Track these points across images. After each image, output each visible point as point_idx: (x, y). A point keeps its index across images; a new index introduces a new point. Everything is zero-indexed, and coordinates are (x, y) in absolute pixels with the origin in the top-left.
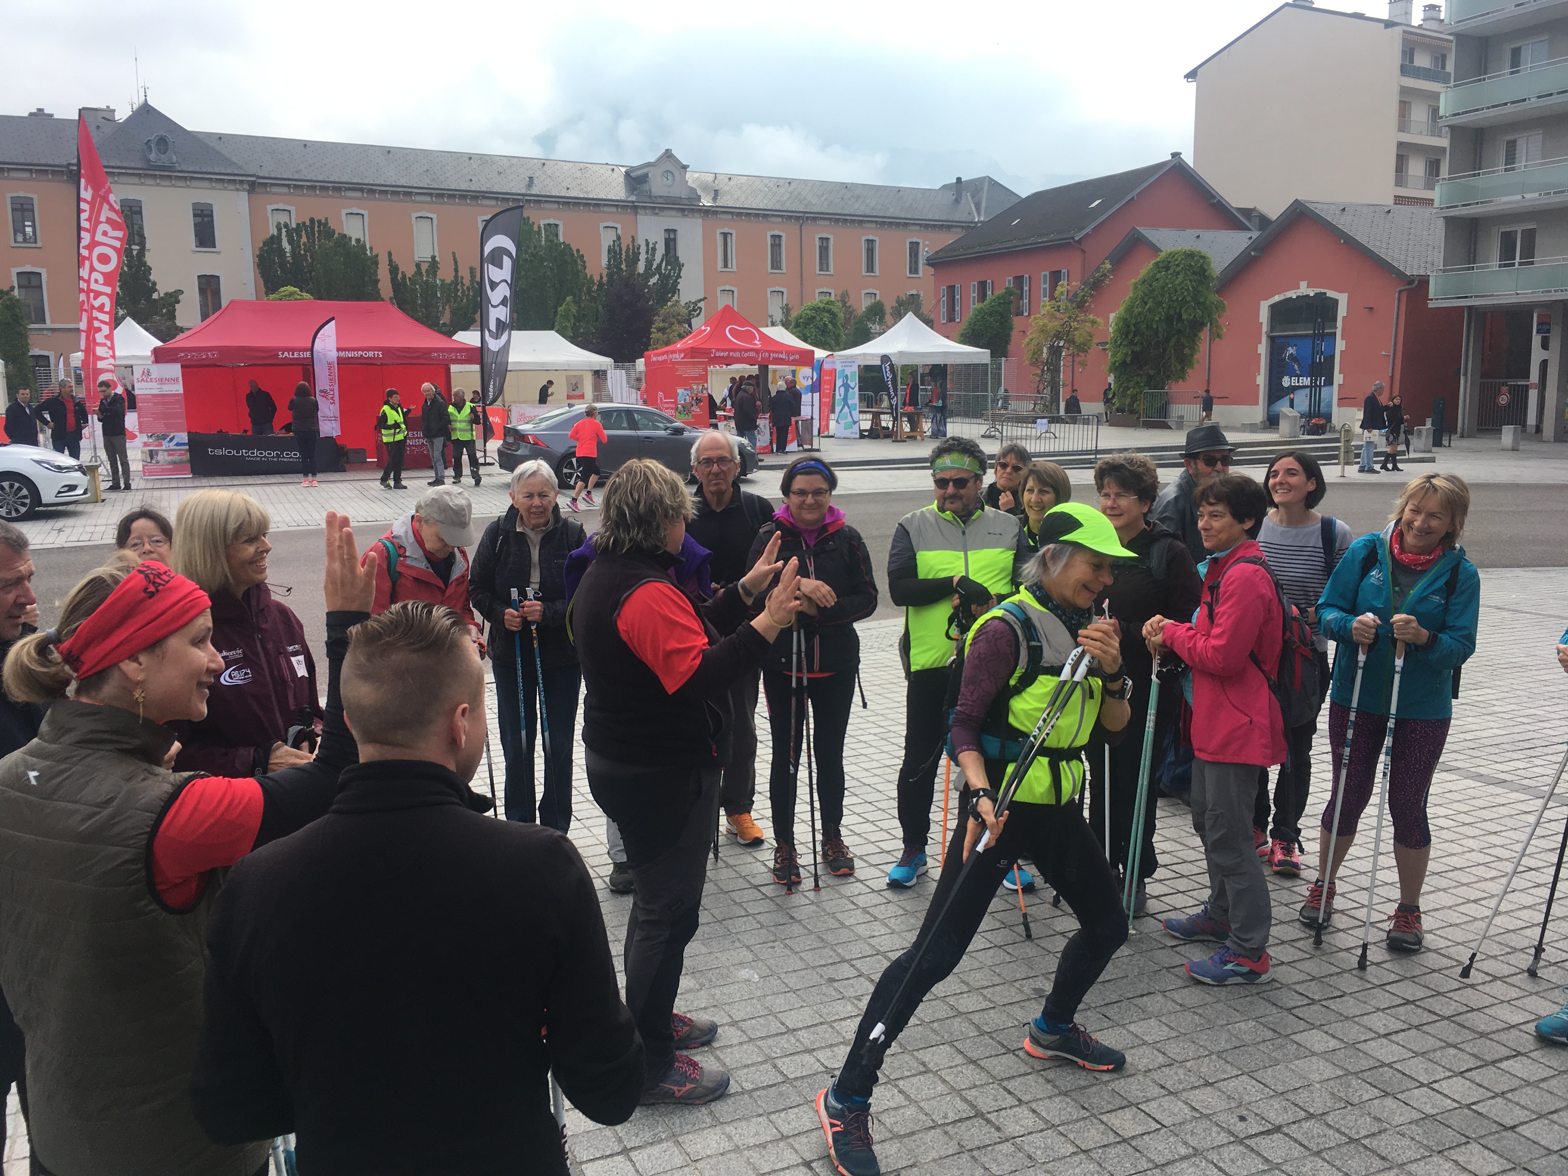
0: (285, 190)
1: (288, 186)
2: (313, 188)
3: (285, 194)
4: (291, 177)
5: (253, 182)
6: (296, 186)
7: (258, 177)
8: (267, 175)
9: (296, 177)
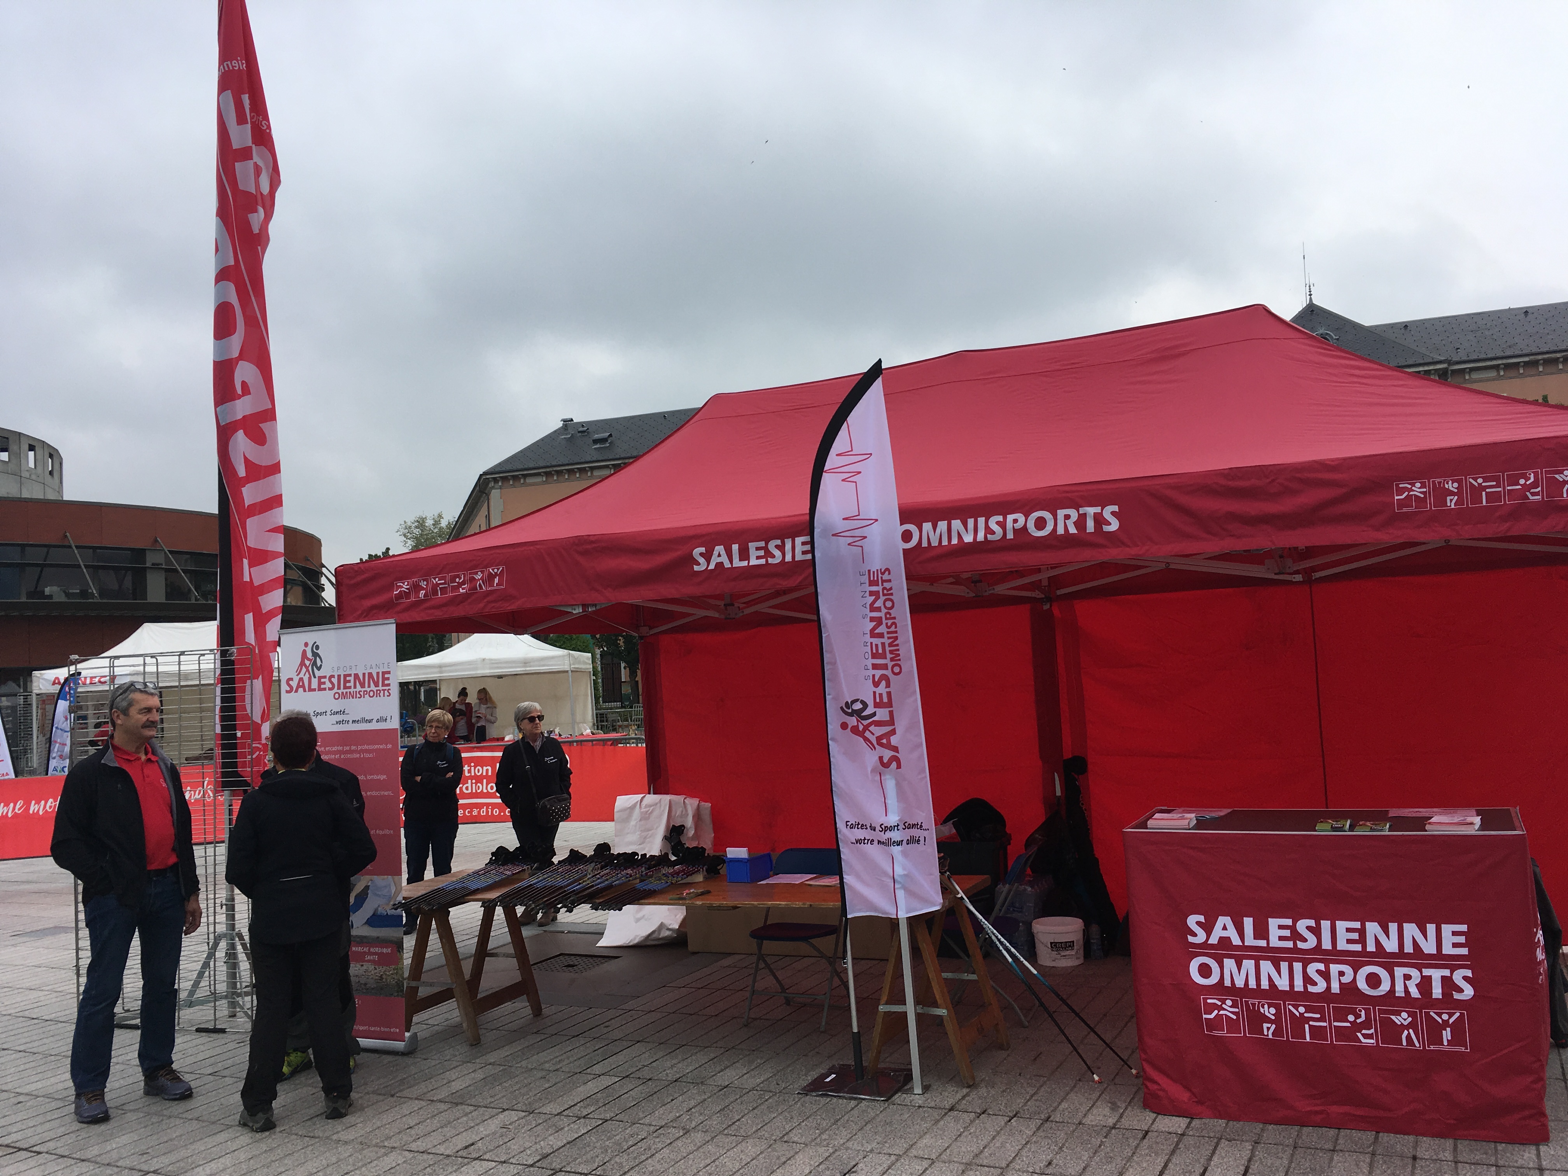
0: (1493, 374)
1: (1496, 367)
2: (1534, 364)
3: (1493, 379)
4: (1501, 354)
5: (1446, 369)
6: (1507, 367)
7: (1450, 362)
8: (1465, 358)
9: (1508, 353)
